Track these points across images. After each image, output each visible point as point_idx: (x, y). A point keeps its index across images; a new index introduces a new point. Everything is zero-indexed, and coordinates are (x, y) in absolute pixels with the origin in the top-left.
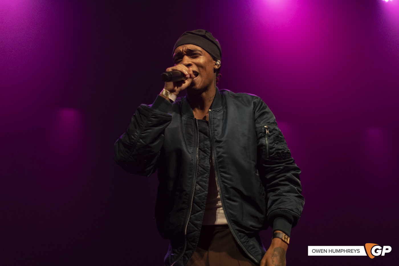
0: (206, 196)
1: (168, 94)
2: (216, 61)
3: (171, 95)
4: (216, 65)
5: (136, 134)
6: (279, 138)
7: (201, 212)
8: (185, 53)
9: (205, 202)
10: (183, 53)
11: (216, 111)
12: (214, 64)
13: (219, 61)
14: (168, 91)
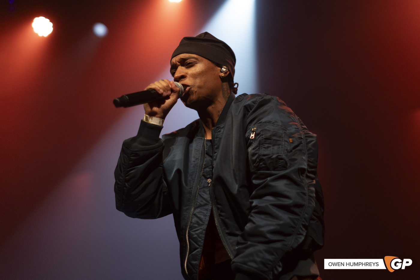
0: (204, 230)
1: (148, 118)
2: (221, 68)
3: (152, 119)
4: (222, 72)
5: (121, 178)
6: (272, 140)
7: (199, 250)
8: (178, 63)
9: (203, 237)
10: (176, 64)
11: (220, 128)
12: (219, 71)
13: (225, 67)
14: (147, 116)
